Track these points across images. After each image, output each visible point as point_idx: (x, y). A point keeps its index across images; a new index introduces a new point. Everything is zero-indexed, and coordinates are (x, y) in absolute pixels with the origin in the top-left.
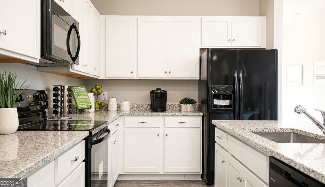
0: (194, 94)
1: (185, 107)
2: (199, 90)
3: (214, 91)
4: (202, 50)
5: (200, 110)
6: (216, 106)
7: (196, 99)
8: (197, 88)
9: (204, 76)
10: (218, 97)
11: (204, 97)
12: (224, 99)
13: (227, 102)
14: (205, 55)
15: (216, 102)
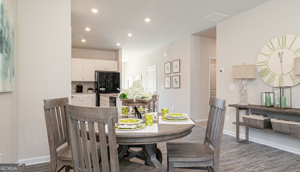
0: (93, 87)
1: (89, 91)
2: (95, 85)
3: (100, 85)
4: (96, 71)
5: (95, 92)
6: (101, 90)
7: (93, 88)
8: (94, 85)
9: (97, 80)
10: (101, 87)
11: (97, 88)
12: (103, 88)
13: (104, 89)
14: (97, 73)
15: (101, 89)
